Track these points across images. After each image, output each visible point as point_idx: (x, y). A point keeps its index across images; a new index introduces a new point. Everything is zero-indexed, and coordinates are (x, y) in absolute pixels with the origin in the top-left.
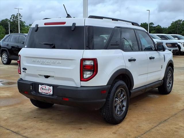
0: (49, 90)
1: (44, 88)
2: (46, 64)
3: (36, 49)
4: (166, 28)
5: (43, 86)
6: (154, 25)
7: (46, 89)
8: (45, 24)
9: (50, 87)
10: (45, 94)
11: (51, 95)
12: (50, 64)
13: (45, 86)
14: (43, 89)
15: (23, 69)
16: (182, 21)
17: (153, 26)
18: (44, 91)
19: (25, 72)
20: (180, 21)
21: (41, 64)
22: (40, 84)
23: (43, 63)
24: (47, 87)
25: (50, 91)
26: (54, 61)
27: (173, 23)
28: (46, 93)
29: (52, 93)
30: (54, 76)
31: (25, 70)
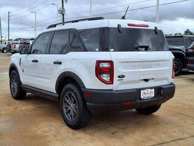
1: (146, 92)
2: (148, 67)
3: (129, 52)
5: (145, 90)
8: (129, 25)
9: (152, 90)
10: (147, 98)
11: (153, 97)
12: (152, 66)
13: (147, 90)
14: (145, 94)
15: (119, 77)
18: (146, 96)
19: (123, 80)
22: (143, 90)
23: (145, 66)
24: (149, 90)
25: (151, 94)
29: (153, 95)
30: (156, 78)
31: (122, 78)
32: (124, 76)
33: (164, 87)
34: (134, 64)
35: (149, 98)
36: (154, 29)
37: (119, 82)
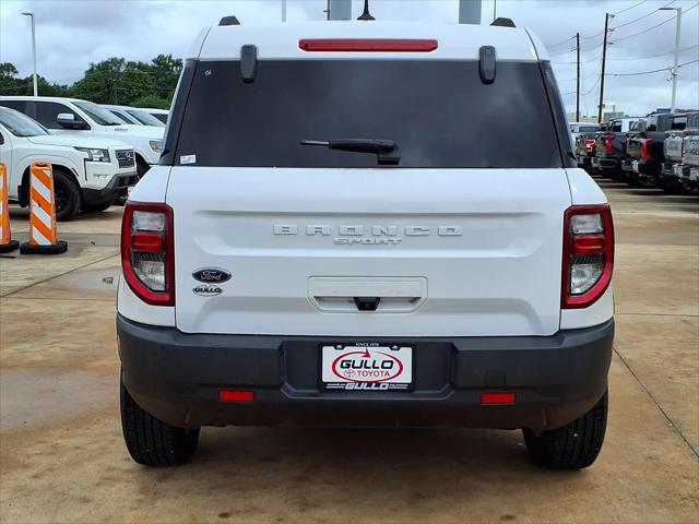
0: (388, 365)
1: (358, 359)
2: (368, 244)
4: (64, 87)
5: (348, 349)
6: (16, 72)
7: (370, 364)
8: (306, 45)
9: (394, 353)
10: (364, 386)
11: (404, 387)
12: (395, 239)
13: (363, 349)
14: (348, 365)
15: (198, 276)
16: (126, 62)
17: (16, 77)
18: (356, 375)
19: (219, 291)
20: (116, 62)
21: (339, 244)
22: (334, 345)
23: (351, 239)
24: (378, 354)
25: (394, 371)
26: (424, 224)
27: (92, 70)
28: (370, 384)
30: (424, 297)
31: (214, 281)
32: (225, 277)
33: (461, 347)
34: (279, 224)
35: (373, 387)
36: (474, 56)
37: (203, 299)
